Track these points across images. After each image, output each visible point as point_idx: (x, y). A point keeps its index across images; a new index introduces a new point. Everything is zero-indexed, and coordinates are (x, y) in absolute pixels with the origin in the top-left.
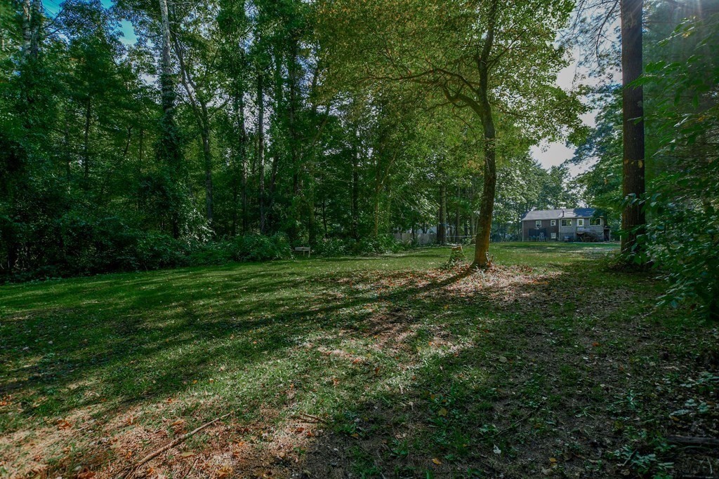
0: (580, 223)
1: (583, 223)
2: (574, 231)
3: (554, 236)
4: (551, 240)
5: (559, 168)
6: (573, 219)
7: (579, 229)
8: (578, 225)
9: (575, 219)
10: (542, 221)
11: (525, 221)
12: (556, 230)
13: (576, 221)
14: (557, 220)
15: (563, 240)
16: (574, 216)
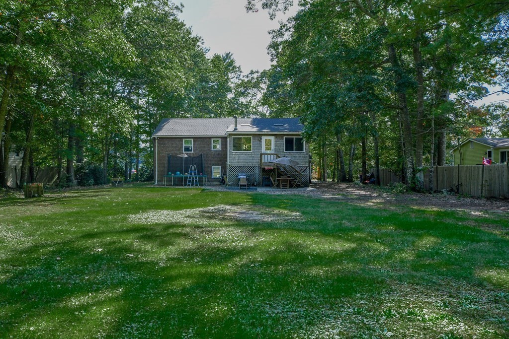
0: (268, 144)
1: (273, 147)
2: (255, 162)
3: (216, 172)
4: (211, 180)
5: (224, 60)
6: (254, 135)
7: (265, 159)
8: (263, 150)
9: (258, 136)
10: (196, 139)
11: (161, 139)
12: (221, 159)
13: (260, 140)
14: (224, 139)
15: (237, 184)
16: (255, 130)
